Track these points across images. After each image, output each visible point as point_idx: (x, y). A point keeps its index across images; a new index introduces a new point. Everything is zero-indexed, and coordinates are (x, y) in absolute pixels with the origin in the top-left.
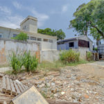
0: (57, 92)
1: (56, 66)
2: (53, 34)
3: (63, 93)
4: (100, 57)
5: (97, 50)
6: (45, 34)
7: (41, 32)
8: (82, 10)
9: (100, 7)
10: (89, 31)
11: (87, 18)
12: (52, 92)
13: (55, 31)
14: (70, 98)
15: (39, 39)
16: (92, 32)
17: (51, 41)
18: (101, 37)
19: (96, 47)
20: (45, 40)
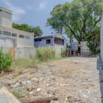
0: (32, 89)
1: (33, 63)
2: (30, 30)
3: (39, 90)
4: (72, 54)
5: (70, 47)
6: (21, 29)
7: (16, 27)
8: (58, 10)
9: (73, 10)
10: (64, 30)
11: (62, 18)
12: (28, 90)
13: (32, 27)
14: (46, 93)
15: (14, 35)
16: (67, 31)
17: (28, 38)
18: (73, 36)
19: (69, 44)
20: (21, 36)
